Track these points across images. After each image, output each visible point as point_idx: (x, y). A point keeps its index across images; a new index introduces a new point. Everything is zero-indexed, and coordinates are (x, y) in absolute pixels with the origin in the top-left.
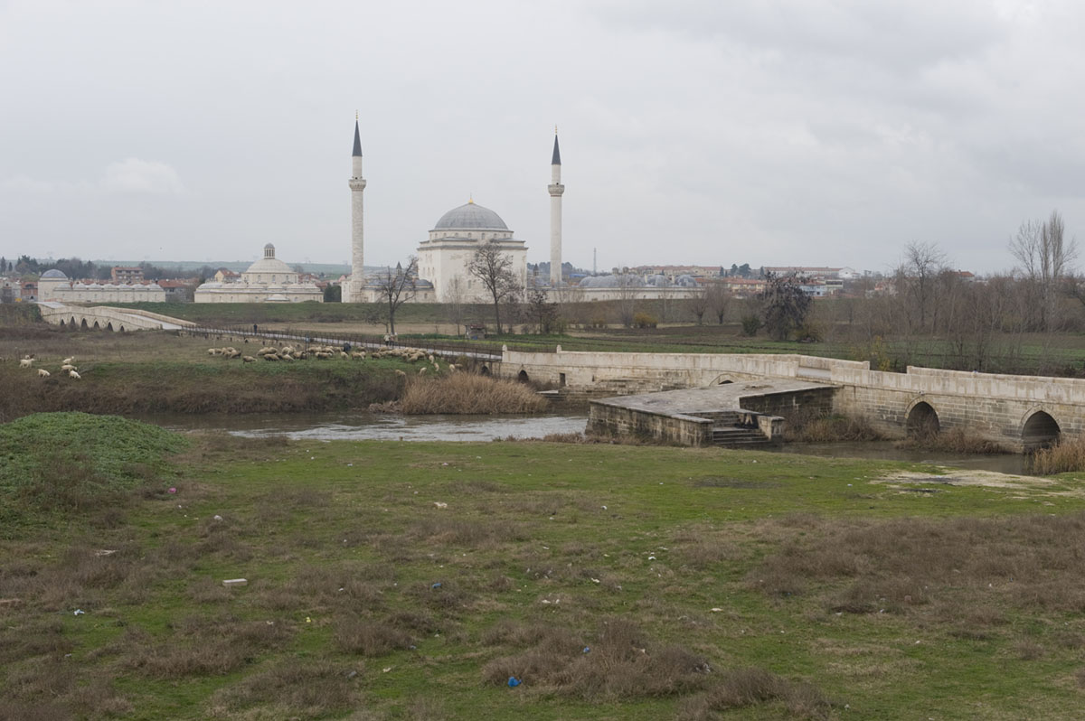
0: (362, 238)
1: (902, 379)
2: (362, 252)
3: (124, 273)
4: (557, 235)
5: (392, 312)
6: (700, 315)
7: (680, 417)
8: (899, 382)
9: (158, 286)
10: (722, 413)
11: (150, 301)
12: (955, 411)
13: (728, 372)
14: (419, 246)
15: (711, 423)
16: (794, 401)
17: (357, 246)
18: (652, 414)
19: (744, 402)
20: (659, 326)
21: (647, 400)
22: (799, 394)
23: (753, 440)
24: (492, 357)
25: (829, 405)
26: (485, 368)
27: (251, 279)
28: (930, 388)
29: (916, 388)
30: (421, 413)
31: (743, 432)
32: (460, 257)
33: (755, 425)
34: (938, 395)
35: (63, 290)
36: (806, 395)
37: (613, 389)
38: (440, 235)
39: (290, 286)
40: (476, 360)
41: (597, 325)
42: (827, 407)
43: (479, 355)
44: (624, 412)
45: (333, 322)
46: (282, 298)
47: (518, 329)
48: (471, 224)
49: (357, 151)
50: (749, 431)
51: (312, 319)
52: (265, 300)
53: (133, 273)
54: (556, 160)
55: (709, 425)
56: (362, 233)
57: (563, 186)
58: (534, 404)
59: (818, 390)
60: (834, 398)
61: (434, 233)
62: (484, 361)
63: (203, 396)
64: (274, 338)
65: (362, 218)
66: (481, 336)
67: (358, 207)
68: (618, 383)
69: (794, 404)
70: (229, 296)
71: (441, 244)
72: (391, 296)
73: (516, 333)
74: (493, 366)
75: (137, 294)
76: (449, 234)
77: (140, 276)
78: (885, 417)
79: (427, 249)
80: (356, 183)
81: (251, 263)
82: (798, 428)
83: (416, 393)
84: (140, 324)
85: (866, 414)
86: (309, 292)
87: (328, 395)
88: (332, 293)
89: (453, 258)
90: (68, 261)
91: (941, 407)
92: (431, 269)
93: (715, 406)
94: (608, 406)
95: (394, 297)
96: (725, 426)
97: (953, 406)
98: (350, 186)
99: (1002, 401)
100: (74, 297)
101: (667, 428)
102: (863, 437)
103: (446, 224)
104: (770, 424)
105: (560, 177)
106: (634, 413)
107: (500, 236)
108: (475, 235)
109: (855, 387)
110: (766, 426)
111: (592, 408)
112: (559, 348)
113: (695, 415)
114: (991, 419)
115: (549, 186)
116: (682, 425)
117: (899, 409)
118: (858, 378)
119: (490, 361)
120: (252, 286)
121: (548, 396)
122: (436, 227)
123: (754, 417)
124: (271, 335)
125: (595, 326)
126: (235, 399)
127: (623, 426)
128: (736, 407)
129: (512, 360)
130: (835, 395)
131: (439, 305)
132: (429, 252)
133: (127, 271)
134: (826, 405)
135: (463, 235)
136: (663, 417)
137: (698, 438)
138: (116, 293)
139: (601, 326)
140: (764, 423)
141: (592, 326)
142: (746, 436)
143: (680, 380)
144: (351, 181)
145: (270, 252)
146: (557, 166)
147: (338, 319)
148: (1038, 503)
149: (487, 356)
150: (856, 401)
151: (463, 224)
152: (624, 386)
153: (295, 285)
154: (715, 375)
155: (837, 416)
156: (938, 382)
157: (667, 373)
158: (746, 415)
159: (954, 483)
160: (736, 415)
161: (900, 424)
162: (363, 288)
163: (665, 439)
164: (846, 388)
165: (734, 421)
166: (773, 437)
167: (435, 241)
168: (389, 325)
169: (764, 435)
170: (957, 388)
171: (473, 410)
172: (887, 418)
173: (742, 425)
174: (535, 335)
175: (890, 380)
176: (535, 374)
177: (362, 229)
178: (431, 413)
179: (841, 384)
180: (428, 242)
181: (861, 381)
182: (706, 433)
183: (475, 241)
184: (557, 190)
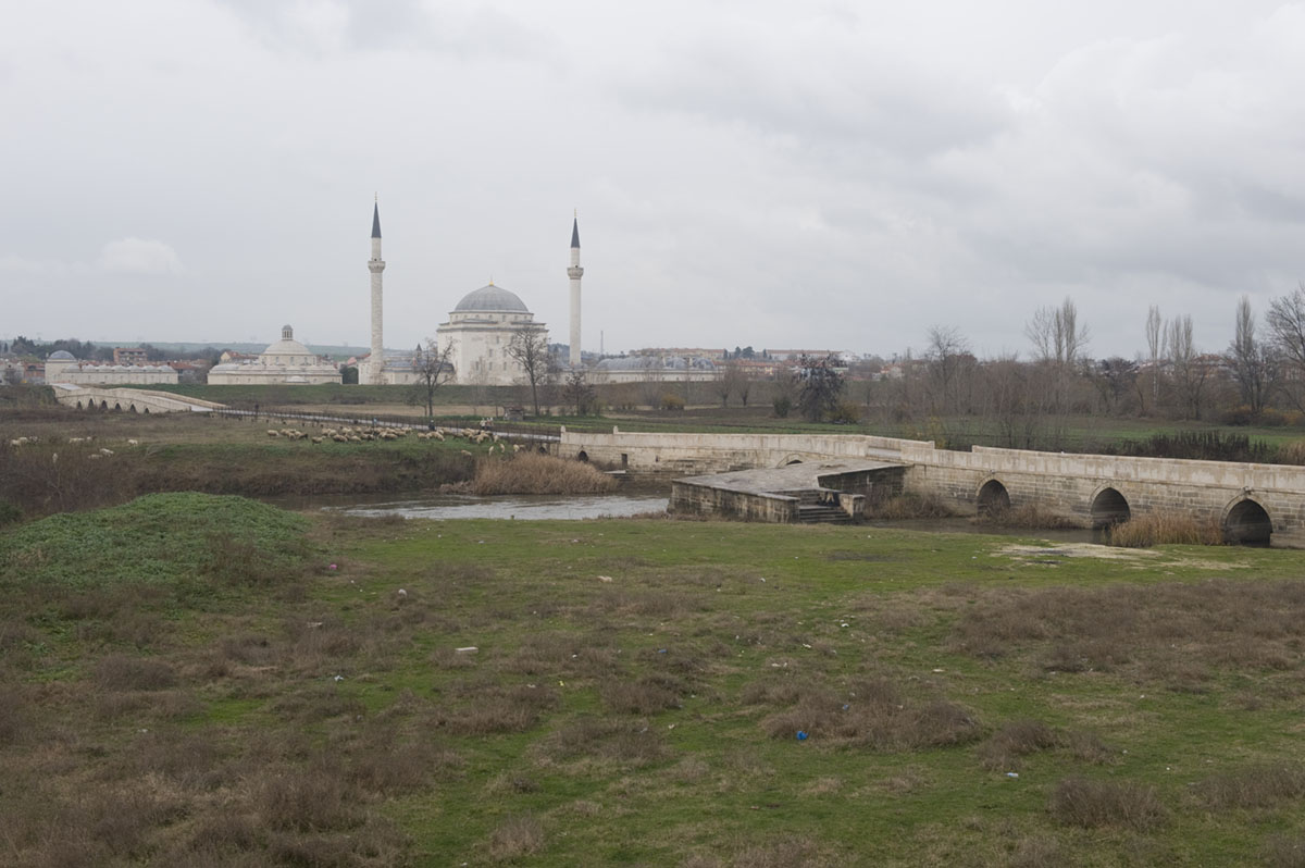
0: (381, 320)
1: (973, 458)
2: (381, 335)
3: (127, 354)
5: (431, 394)
6: (725, 397)
7: (766, 495)
8: (969, 461)
9: (171, 368)
10: (804, 491)
11: (162, 382)
12: (1026, 488)
13: (797, 452)
14: (439, 327)
15: (796, 501)
16: (868, 479)
17: (377, 328)
18: (737, 493)
19: (823, 480)
20: (686, 408)
21: (728, 479)
22: (872, 473)
23: (837, 516)
24: (550, 438)
25: (900, 483)
26: (542, 448)
27: (269, 361)
28: (1000, 467)
29: (987, 467)
31: (824, 509)
32: (481, 339)
33: (837, 503)
34: (1008, 473)
35: (71, 371)
36: (879, 474)
37: (681, 469)
38: (461, 317)
39: (309, 368)
40: (532, 441)
41: (627, 408)
42: (898, 486)
43: (536, 437)
44: (708, 490)
45: (356, 404)
46: (301, 379)
47: (555, 411)
48: (492, 307)
49: (376, 233)
50: (832, 509)
51: (334, 400)
52: (284, 382)
53: (135, 354)
54: (575, 243)
55: (795, 503)
56: (381, 315)
57: (582, 269)
58: (605, 484)
59: (891, 468)
60: (905, 477)
61: (454, 316)
62: (541, 442)
63: (276, 477)
64: (315, 420)
65: (381, 300)
66: (520, 418)
67: (377, 289)
68: (686, 464)
69: (869, 483)
70: (247, 378)
71: (462, 326)
72: (429, 378)
73: (554, 415)
74: (551, 447)
75: (150, 375)
76: (470, 316)
77: (144, 357)
78: (955, 495)
79: (447, 331)
80: (376, 265)
81: (267, 346)
82: (876, 506)
83: (489, 474)
84: (167, 406)
85: (937, 492)
86: (328, 374)
88: (349, 375)
89: (474, 339)
90: (65, 342)
91: (1012, 485)
93: (795, 485)
94: (691, 485)
95: (432, 378)
96: (808, 504)
97: (1023, 484)
98: (370, 267)
99: (1071, 478)
100: (83, 378)
101: (753, 506)
102: (937, 514)
103: (467, 305)
104: (851, 502)
105: (579, 259)
106: (718, 492)
107: (521, 318)
108: (496, 317)
109: (925, 466)
110: (848, 504)
111: (674, 487)
112: (616, 429)
113: (778, 493)
114: (1060, 496)
115: (569, 269)
116: (769, 503)
117: (970, 487)
118: (928, 457)
119: (548, 442)
120: (269, 367)
121: (616, 476)
122: (457, 308)
123: (836, 496)
125: (624, 408)
126: (307, 480)
127: (706, 505)
128: (816, 486)
129: (571, 441)
130: (906, 473)
131: (461, 387)
132: (449, 334)
133: (131, 353)
134: (897, 483)
135: (484, 317)
136: (749, 495)
137: (785, 516)
138: (126, 375)
140: (845, 501)
141: (621, 408)
142: (829, 513)
143: (747, 460)
144: (370, 262)
145: (288, 333)
147: (360, 401)
148: (1159, 573)
149: (545, 437)
150: (927, 479)
151: (484, 306)
152: (691, 466)
153: (314, 367)
154: (783, 455)
155: (908, 494)
156: (1009, 463)
157: (734, 453)
158: (827, 493)
159: (1070, 555)
160: (816, 493)
161: (971, 501)
162: (382, 370)
163: (751, 517)
164: (916, 466)
165: (815, 499)
166: (855, 514)
167: (455, 323)
168: (428, 406)
169: (846, 512)
170: (1027, 466)
171: (545, 490)
172: (958, 495)
173: (824, 503)
174: (572, 416)
175: (960, 459)
176: (594, 455)
177: (381, 311)
178: (505, 493)
179: (912, 464)
180: (448, 324)
181: (932, 460)
182: (793, 511)
183: (496, 323)
184: (576, 273)
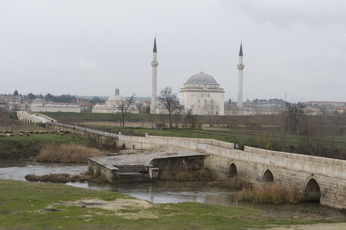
0: (156, 87)
1: (227, 152)
2: (156, 93)
4: (241, 86)
5: (123, 117)
7: (108, 167)
8: (225, 154)
9: (78, 106)
10: (136, 165)
12: (242, 168)
13: (177, 147)
14: (180, 90)
15: (118, 170)
16: (184, 161)
17: (154, 90)
19: (154, 161)
22: (187, 158)
23: (143, 179)
24: (117, 137)
25: (202, 163)
27: (109, 103)
28: (235, 157)
29: (231, 157)
32: (195, 95)
33: (148, 172)
34: (237, 160)
36: (190, 158)
38: (187, 86)
40: (113, 138)
42: (202, 165)
44: (95, 164)
47: (180, 126)
48: (200, 81)
49: (155, 50)
54: (241, 54)
55: (117, 172)
56: (156, 85)
57: (244, 65)
60: (205, 160)
61: (185, 85)
65: (156, 78)
66: (161, 128)
67: (155, 74)
68: (141, 150)
71: (187, 89)
72: (123, 110)
74: (117, 141)
75: (69, 109)
76: (191, 85)
78: (221, 170)
79: (182, 91)
80: (154, 64)
81: (109, 97)
85: (215, 168)
86: (133, 109)
89: (192, 95)
91: (238, 166)
92: (184, 100)
96: (135, 172)
97: (241, 166)
98: (152, 65)
99: (256, 164)
101: (105, 172)
103: (191, 81)
105: (242, 61)
106: (97, 165)
107: (213, 86)
108: (202, 86)
109: (213, 155)
110: (151, 173)
111: (89, 162)
114: (253, 173)
115: (238, 65)
116: (108, 171)
117: (226, 166)
118: (214, 151)
119: (116, 139)
120: (108, 106)
122: (187, 82)
127: (95, 171)
128: (148, 163)
129: (121, 139)
130: (206, 159)
132: (183, 93)
133: (83, 100)
134: (201, 163)
135: (197, 86)
136: (104, 167)
137: (111, 177)
139: (235, 126)
142: (140, 177)
144: (152, 63)
145: (117, 92)
146: (241, 57)
150: (213, 162)
151: (197, 81)
154: (173, 148)
155: (206, 169)
156: (238, 155)
161: (226, 174)
162: (155, 108)
163: (104, 177)
164: (210, 155)
166: (153, 178)
167: (185, 88)
168: (122, 122)
169: (150, 177)
170: (243, 157)
173: (144, 172)
174: (187, 128)
175: (223, 152)
176: (127, 145)
177: (156, 83)
179: (209, 154)
180: (183, 89)
181: (215, 153)
183: (202, 88)
184: (241, 67)
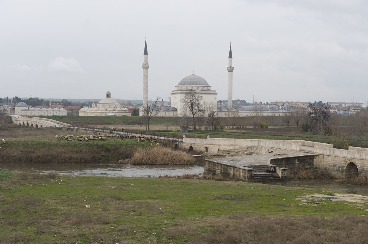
0: (147, 89)
1: (343, 152)
2: (147, 95)
3: (54, 103)
4: (231, 88)
5: (149, 120)
6: (288, 123)
7: (240, 167)
8: (342, 153)
9: (64, 109)
10: (261, 166)
11: (61, 115)
12: (365, 166)
13: (272, 148)
14: (172, 93)
15: (253, 170)
16: (296, 161)
17: (145, 93)
18: (229, 166)
19: (273, 161)
20: (269, 127)
21: (230, 160)
22: (298, 158)
23: (273, 178)
24: (180, 140)
25: (312, 163)
26: (176, 145)
27: (101, 106)
28: (354, 156)
29: (349, 156)
30: (139, 164)
31: (269, 174)
33: (275, 171)
34: (358, 159)
35: (24, 110)
36: (302, 158)
37: (224, 155)
38: (180, 88)
39: (117, 109)
40: (173, 141)
42: (312, 164)
43: (174, 139)
44: (219, 165)
46: (113, 114)
47: (203, 128)
49: (146, 53)
50: (272, 174)
52: (106, 115)
53: (58, 103)
54: (230, 56)
55: (252, 171)
56: (147, 87)
57: (233, 67)
59: (308, 156)
60: (315, 160)
61: (177, 87)
62: (176, 141)
65: (147, 81)
66: (186, 131)
67: (146, 76)
68: (227, 152)
69: (296, 162)
70: (91, 113)
71: (180, 92)
72: (148, 113)
73: (202, 130)
74: (180, 144)
75: (55, 112)
76: (184, 87)
77: (60, 105)
78: (336, 169)
79: (174, 94)
80: (145, 66)
82: (295, 173)
83: (137, 156)
84: (48, 124)
85: (328, 167)
86: (126, 112)
87: (101, 156)
88: (135, 112)
90: (33, 99)
91: (359, 165)
92: (176, 102)
93: (259, 163)
94: (212, 162)
96: (262, 171)
97: (364, 164)
98: (143, 67)
100: (30, 114)
101: (235, 172)
102: (325, 177)
103: (182, 83)
104: (281, 171)
105: (232, 63)
106: (223, 165)
107: (205, 88)
108: (194, 88)
109: (323, 155)
110: (279, 172)
112: (208, 136)
113: (246, 167)
115: (227, 67)
116: (241, 171)
117: (342, 165)
118: (325, 151)
119: (179, 142)
120: (100, 109)
121: (197, 157)
122: (179, 84)
123: (275, 168)
124: (96, 130)
125: (240, 127)
127: (218, 171)
128: (268, 163)
129: (187, 142)
130: (315, 158)
131: (179, 118)
132: (175, 95)
133: (56, 103)
134: (311, 163)
135: (189, 88)
136: (234, 167)
137: (247, 177)
138: (46, 112)
139: (243, 127)
140: (278, 170)
141: (239, 127)
142: (270, 176)
143: (253, 151)
144: (143, 65)
145: (109, 95)
146: (230, 59)
149: (177, 140)
150: (324, 161)
151: (190, 83)
152: (229, 153)
153: (119, 109)
154: (267, 149)
155: (315, 168)
156: (358, 154)
157: (248, 148)
158: (271, 167)
160: (267, 167)
161: (342, 172)
163: (236, 178)
164: (320, 155)
165: (266, 169)
166: (282, 177)
167: (177, 91)
168: (147, 126)
169: (278, 176)
170: (366, 156)
172: (337, 169)
173: (270, 171)
175: (339, 152)
176: (196, 148)
177: (147, 85)
179: (318, 154)
180: (175, 91)
181: (326, 153)
182: (251, 175)
183: (195, 91)
184: (231, 69)
